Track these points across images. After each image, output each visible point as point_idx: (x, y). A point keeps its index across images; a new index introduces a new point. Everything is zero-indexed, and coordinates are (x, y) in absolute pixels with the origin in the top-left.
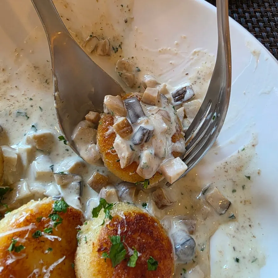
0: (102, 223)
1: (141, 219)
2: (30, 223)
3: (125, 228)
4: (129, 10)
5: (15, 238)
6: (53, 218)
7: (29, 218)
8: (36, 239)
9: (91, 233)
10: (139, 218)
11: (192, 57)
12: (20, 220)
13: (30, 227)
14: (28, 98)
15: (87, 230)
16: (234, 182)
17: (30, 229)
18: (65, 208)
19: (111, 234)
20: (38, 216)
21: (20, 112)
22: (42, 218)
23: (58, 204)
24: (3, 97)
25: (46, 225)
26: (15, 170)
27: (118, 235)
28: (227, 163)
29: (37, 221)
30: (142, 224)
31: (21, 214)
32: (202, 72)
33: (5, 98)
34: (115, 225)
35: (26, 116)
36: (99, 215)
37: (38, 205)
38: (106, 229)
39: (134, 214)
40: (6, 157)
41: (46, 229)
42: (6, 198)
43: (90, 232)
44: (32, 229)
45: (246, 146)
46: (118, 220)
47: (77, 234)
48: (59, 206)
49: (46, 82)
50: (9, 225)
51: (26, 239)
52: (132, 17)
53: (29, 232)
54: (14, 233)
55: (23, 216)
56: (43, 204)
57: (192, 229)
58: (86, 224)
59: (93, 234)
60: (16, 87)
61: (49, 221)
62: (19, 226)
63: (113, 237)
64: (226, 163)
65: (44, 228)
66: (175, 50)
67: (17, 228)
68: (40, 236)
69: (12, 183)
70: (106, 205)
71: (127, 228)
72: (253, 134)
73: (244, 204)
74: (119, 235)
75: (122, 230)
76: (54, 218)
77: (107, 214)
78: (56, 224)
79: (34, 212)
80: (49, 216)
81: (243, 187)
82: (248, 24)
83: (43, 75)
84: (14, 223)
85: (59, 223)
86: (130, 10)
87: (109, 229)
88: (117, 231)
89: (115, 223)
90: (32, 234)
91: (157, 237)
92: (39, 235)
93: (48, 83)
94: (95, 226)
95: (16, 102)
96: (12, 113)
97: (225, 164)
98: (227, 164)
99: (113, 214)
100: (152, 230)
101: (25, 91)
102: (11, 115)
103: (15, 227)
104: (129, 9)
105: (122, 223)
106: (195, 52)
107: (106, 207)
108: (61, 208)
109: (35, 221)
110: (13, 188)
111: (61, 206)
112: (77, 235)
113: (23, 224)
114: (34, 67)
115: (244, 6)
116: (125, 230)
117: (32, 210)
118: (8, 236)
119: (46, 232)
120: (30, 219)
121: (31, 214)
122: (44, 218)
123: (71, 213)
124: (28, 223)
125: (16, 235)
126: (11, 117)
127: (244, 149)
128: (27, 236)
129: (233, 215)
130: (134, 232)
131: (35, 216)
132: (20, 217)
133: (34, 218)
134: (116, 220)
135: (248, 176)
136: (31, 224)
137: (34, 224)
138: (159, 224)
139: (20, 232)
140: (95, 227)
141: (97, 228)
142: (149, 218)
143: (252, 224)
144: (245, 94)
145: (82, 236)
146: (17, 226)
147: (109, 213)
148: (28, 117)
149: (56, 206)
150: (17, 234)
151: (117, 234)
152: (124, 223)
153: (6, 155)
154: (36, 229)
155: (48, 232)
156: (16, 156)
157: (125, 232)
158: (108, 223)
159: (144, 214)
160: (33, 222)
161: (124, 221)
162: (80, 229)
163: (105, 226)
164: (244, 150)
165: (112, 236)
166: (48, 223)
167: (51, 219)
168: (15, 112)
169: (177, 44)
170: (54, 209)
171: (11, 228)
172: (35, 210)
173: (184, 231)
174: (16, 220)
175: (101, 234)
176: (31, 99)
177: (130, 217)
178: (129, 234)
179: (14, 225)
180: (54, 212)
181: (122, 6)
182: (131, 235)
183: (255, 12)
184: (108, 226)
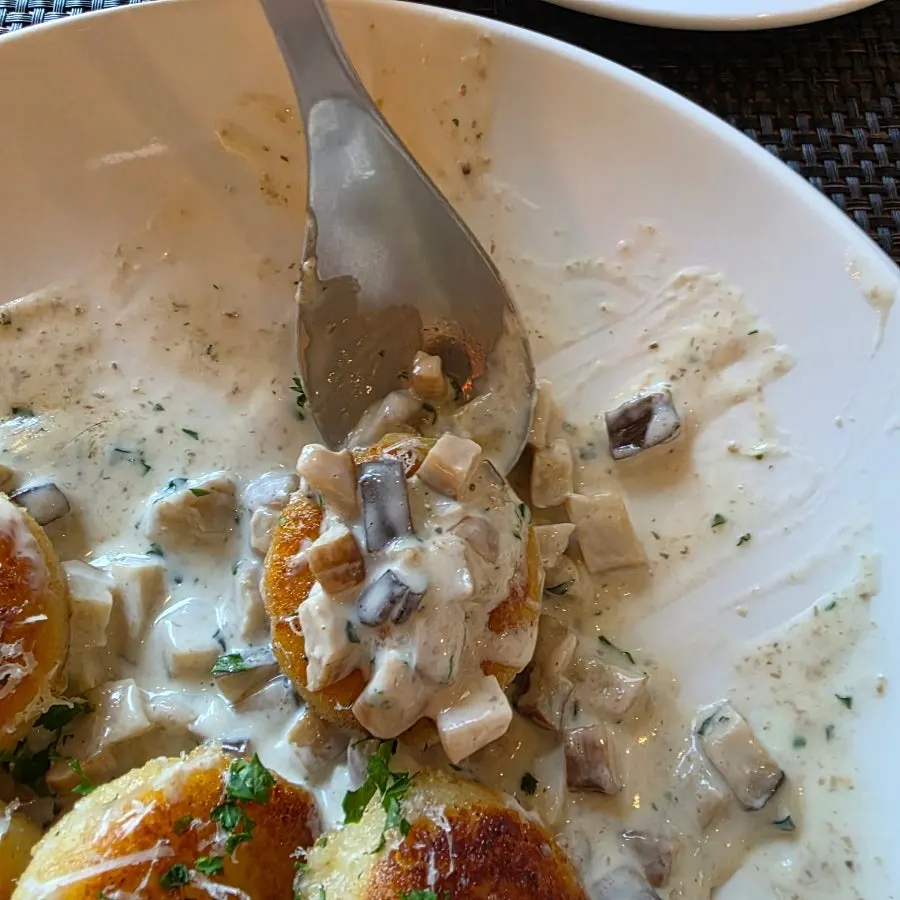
0: (377, 842)
1: (499, 833)
2: (156, 839)
3: (449, 862)
4: (478, 136)
5: (109, 892)
6: (224, 820)
7: (152, 822)
8: (170, 894)
9: (338, 876)
10: (493, 829)
11: (670, 294)
12: (125, 826)
13: (154, 853)
14: (150, 403)
15: (328, 863)
16: (800, 712)
17: (155, 861)
18: (262, 788)
19: (406, 886)
20: (179, 815)
21: (124, 448)
22: (192, 819)
23: (244, 773)
24: (74, 399)
25: (202, 846)
26: (103, 643)
27: (430, 886)
28: (781, 647)
29: (176, 831)
30: (502, 852)
31: (129, 807)
32: (703, 341)
33: (78, 402)
34: (420, 854)
35: (143, 461)
36: (364, 814)
37: (179, 775)
38: (390, 866)
39: (478, 815)
40: (77, 602)
41: (202, 860)
42: (72, 736)
43: (335, 875)
44: (161, 859)
45: (840, 596)
46: (428, 833)
47: (294, 877)
48: (245, 780)
49: (208, 353)
50: (89, 845)
51: (142, 892)
52: (486, 158)
53: (150, 870)
54: (104, 874)
55: (134, 815)
56: (196, 772)
57: (658, 867)
58: (325, 845)
59: (345, 879)
60: (115, 366)
61: (212, 830)
62: (121, 849)
63: (413, 893)
64: (776, 645)
65: (197, 855)
66: (620, 268)
67: (116, 856)
68: (185, 884)
69: (93, 686)
70: (387, 779)
71: (458, 865)
72: (863, 557)
73: (832, 790)
74: (433, 888)
75: (440, 871)
76: (229, 821)
77: (394, 815)
78: (233, 843)
79: (168, 801)
80: (212, 814)
81: (829, 732)
82: (846, 181)
83: (200, 330)
84: (106, 837)
85: (242, 840)
86: (482, 137)
87: (398, 868)
88: (424, 872)
89: (420, 846)
90: (161, 873)
91: (550, 892)
92: (182, 879)
93: (214, 358)
94: (353, 850)
95: (111, 416)
96: (99, 450)
97: (772, 650)
98: (779, 652)
99: (412, 814)
100: (535, 869)
101: (141, 381)
102: (93, 459)
103: (109, 851)
104: (477, 133)
105: (440, 845)
106: (683, 280)
107: (388, 787)
108: (252, 790)
109: (170, 830)
110: (95, 705)
111: (249, 780)
112: (296, 881)
113: (135, 842)
114: (174, 304)
115: (837, 119)
116: (452, 870)
117: (161, 792)
118: (86, 882)
119: (204, 872)
120: (156, 824)
121: (157, 808)
122: (197, 821)
123: (279, 799)
124: (147, 839)
125: (111, 878)
126: (96, 463)
127: (833, 605)
128: (144, 884)
129: (789, 817)
130: (478, 875)
131: (169, 812)
132: (124, 818)
133: (167, 821)
134: (421, 836)
135: (844, 694)
136: (160, 842)
137: (168, 842)
138: (556, 846)
139: (124, 870)
140: (354, 856)
141: (357, 859)
142: (525, 825)
143: (856, 860)
144: (839, 424)
145: (310, 885)
146: (114, 847)
147: (400, 810)
148: (148, 468)
149: (234, 779)
150: (114, 875)
151: (424, 885)
152: (448, 846)
153: (79, 595)
154: (171, 858)
155: (208, 871)
156: (108, 599)
157: (450, 876)
158: (395, 846)
159: (509, 813)
160: (165, 837)
161: (446, 840)
162: (303, 860)
163: (385, 855)
164: (835, 608)
165: (410, 891)
166: (207, 839)
167: (219, 824)
168: (106, 448)
169: (626, 249)
170: (228, 789)
171: (96, 857)
172: (170, 793)
173: (633, 872)
174: (113, 827)
175: (374, 883)
176: (159, 408)
177: (465, 825)
178: (461, 885)
179: (104, 844)
180: (228, 801)
181: (456, 122)
182: (468, 888)
183: (871, 142)
184: (397, 856)
